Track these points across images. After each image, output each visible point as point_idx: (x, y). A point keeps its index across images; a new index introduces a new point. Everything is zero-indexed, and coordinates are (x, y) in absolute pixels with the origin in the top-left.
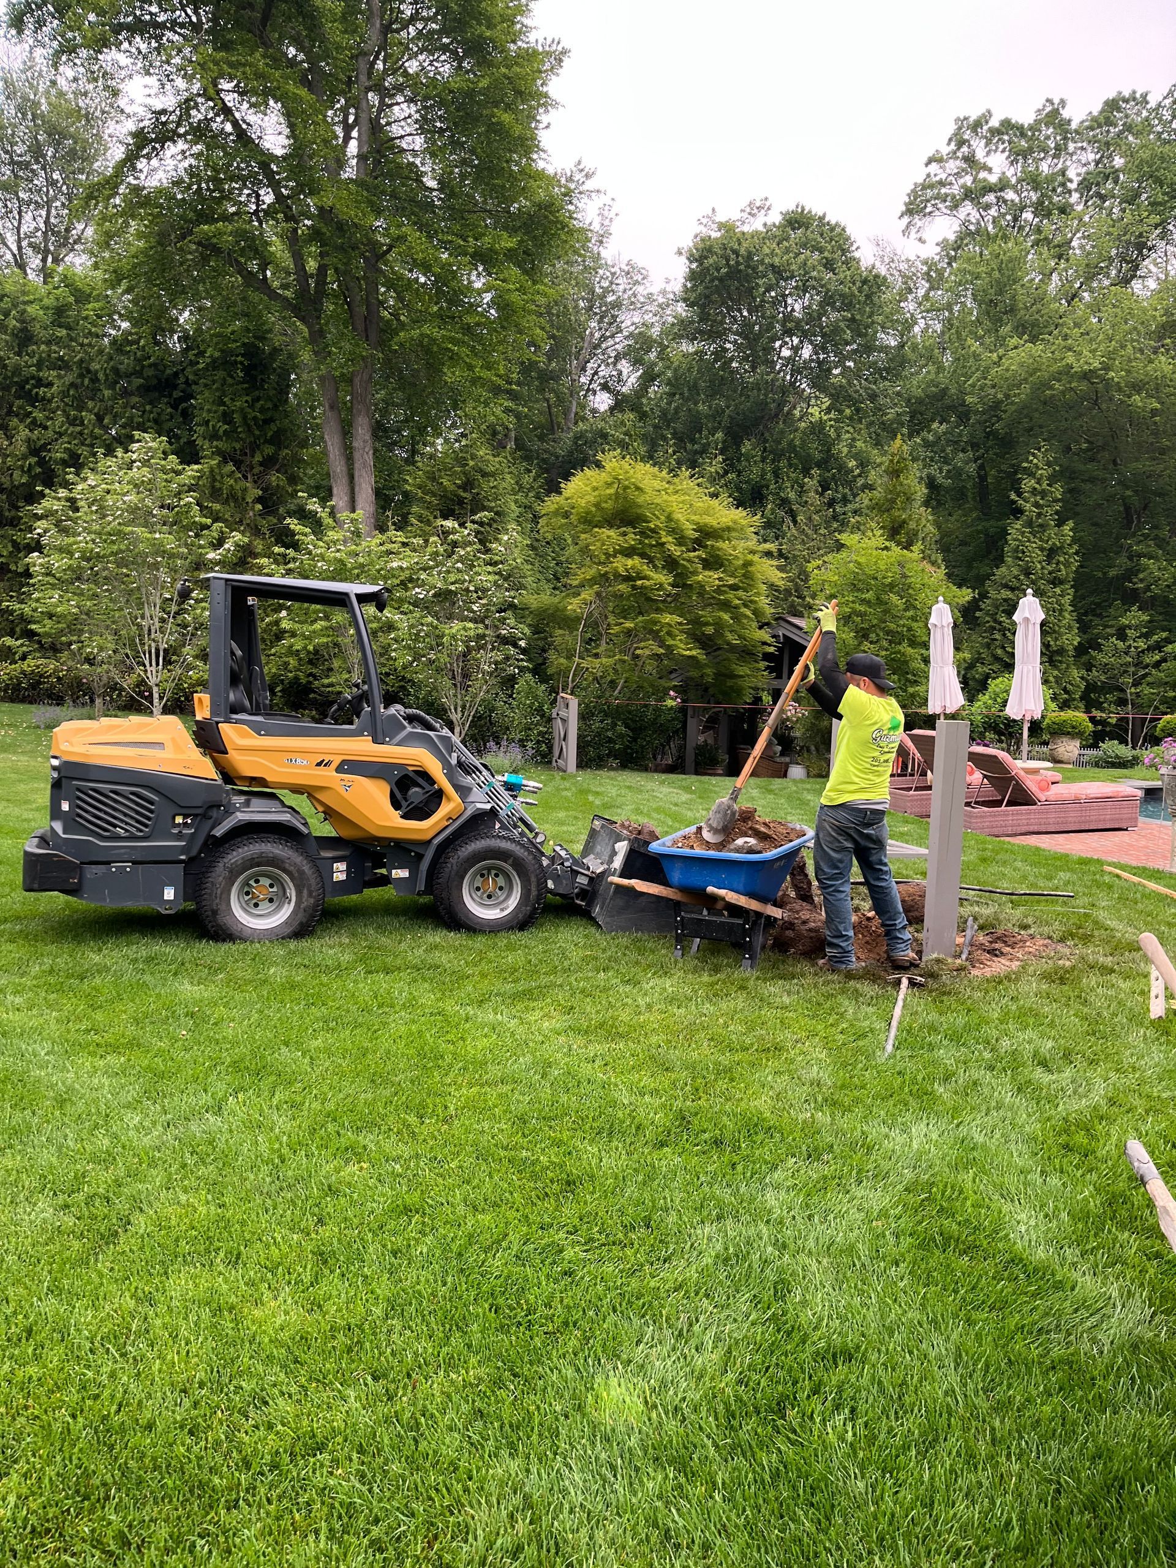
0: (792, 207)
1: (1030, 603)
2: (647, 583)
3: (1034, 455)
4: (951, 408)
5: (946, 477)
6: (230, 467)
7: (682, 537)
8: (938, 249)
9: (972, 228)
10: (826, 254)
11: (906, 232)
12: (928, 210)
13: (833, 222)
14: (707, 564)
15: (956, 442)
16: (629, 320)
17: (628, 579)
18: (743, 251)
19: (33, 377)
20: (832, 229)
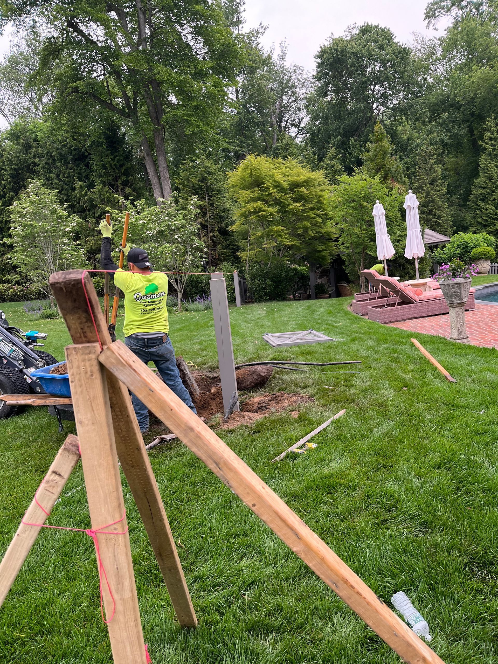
0: (362, 24)
1: (410, 197)
2: (264, 213)
3: (488, 121)
4: (452, 106)
5: (449, 139)
6: (107, 188)
7: (283, 188)
8: (446, 32)
9: (460, 19)
10: (380, 42)
11: (427, 27)
12: (437, 15)
13: (383, 27)
14: (296, 200)
15: (454, 121)
16: (301, 92)
17: (255, 212)
18: (339, 49)
19: (32, 163)
20: (383, 30)
